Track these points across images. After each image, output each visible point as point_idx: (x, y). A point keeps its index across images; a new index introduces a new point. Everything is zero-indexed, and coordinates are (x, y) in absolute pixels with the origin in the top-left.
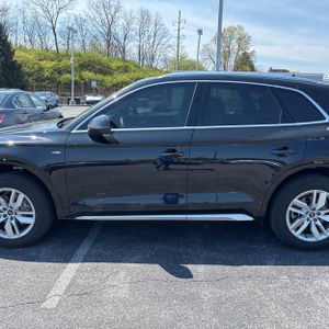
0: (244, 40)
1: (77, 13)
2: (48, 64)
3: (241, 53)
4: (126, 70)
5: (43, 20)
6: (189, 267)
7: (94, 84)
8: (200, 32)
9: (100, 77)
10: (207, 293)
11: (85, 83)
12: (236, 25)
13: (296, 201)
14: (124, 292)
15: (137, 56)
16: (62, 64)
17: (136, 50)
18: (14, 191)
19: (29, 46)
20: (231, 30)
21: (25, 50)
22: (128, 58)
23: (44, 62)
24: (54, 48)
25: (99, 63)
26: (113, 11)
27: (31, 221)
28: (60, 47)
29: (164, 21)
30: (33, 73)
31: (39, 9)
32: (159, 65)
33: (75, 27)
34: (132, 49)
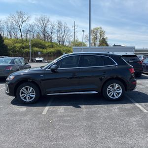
0: (102, 33)
1: (31, 23)
2: (18, 45)
3: (101, 38)
4: (52, 46)
5: (16, 26)
6: (80, 106)
7: (39, 53)
8: (83, 31)
9: (41, 50)
10: (85, 110)
11: (35, 52)
12: (99, 27)
13: (109, 87)
14: (63, 111)
15: (57, 41)
16: (24, 45)
17: (56, 38)
18: (29, 87)
19: (9, 37)
20: (97, 29)
21: (8, 39)
22: (53, 41)
23: (16, 44)
24: (21, 38)
25: (41, 44)
26: (46, 22)
27: (34, 96)
28: (23, 37)
29: (68, 26)
30: (11, 49)
31: (14, 22)
32: (67, 44)
33: (30, 29)
34: (55, 38)
